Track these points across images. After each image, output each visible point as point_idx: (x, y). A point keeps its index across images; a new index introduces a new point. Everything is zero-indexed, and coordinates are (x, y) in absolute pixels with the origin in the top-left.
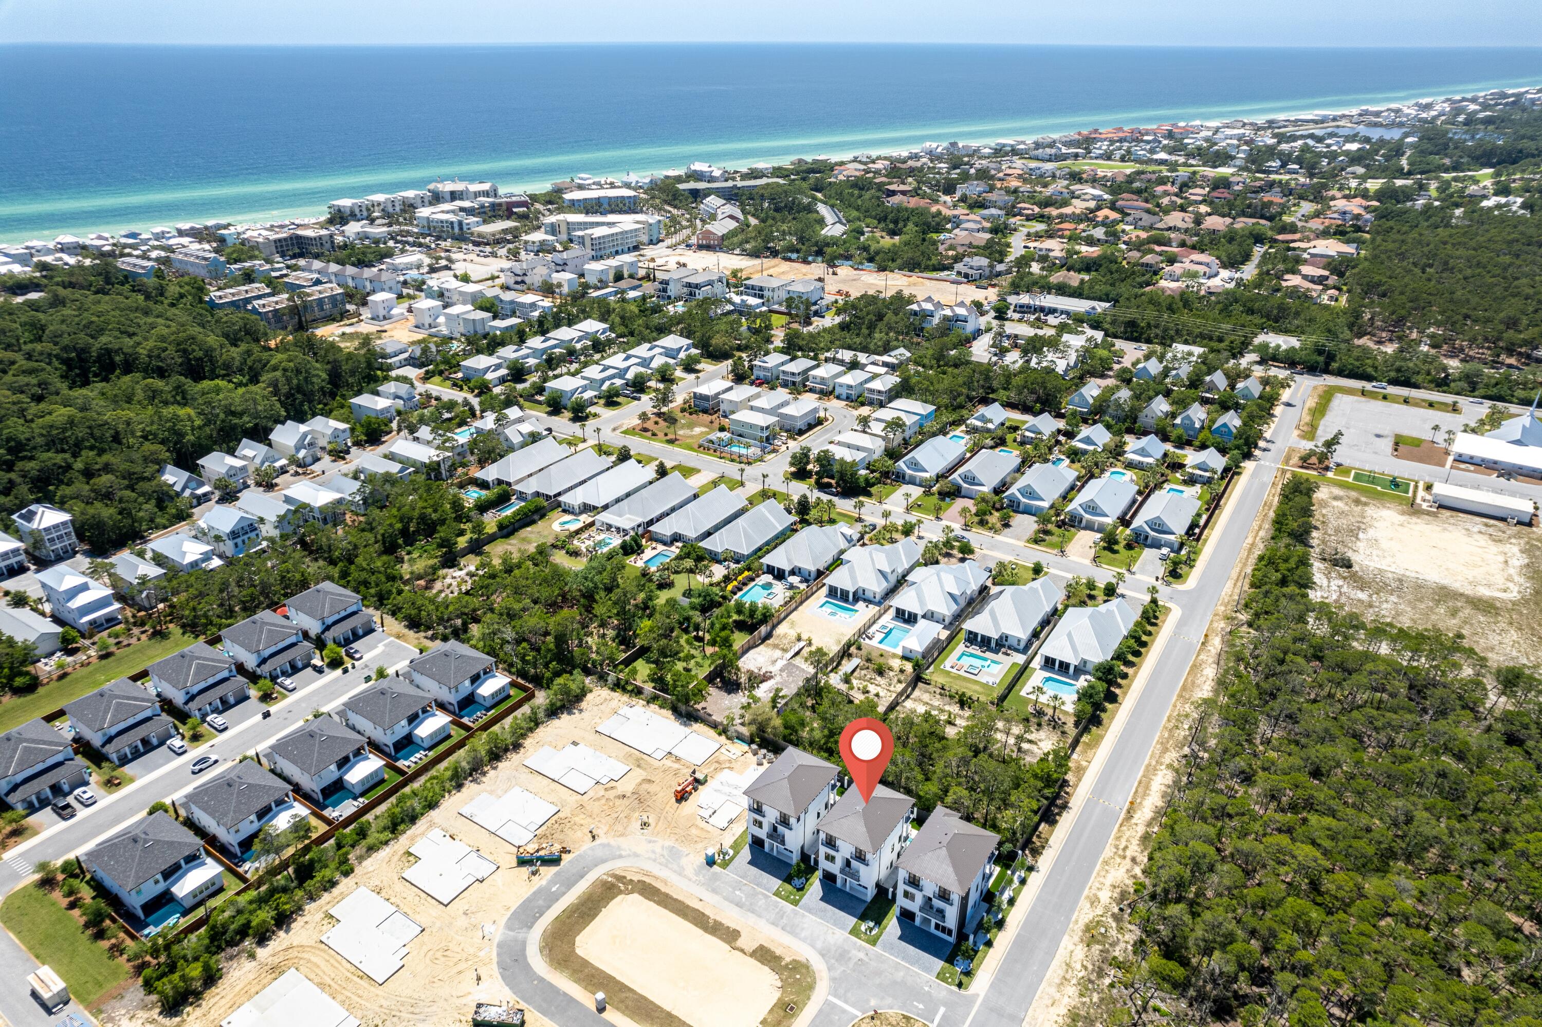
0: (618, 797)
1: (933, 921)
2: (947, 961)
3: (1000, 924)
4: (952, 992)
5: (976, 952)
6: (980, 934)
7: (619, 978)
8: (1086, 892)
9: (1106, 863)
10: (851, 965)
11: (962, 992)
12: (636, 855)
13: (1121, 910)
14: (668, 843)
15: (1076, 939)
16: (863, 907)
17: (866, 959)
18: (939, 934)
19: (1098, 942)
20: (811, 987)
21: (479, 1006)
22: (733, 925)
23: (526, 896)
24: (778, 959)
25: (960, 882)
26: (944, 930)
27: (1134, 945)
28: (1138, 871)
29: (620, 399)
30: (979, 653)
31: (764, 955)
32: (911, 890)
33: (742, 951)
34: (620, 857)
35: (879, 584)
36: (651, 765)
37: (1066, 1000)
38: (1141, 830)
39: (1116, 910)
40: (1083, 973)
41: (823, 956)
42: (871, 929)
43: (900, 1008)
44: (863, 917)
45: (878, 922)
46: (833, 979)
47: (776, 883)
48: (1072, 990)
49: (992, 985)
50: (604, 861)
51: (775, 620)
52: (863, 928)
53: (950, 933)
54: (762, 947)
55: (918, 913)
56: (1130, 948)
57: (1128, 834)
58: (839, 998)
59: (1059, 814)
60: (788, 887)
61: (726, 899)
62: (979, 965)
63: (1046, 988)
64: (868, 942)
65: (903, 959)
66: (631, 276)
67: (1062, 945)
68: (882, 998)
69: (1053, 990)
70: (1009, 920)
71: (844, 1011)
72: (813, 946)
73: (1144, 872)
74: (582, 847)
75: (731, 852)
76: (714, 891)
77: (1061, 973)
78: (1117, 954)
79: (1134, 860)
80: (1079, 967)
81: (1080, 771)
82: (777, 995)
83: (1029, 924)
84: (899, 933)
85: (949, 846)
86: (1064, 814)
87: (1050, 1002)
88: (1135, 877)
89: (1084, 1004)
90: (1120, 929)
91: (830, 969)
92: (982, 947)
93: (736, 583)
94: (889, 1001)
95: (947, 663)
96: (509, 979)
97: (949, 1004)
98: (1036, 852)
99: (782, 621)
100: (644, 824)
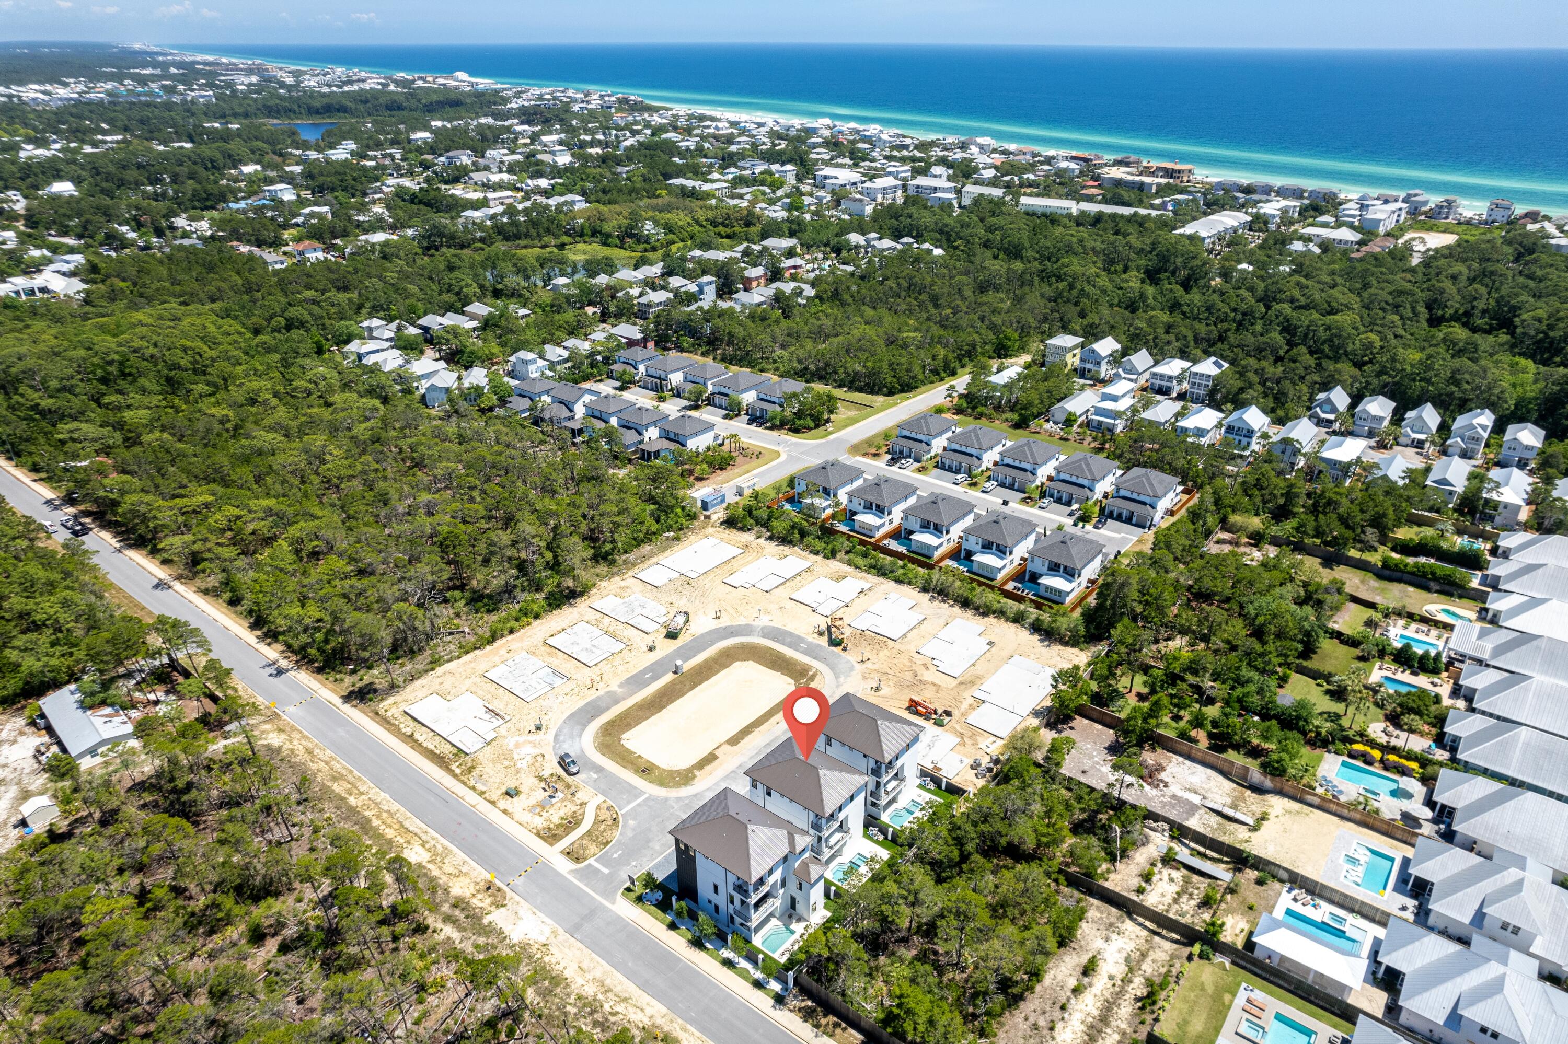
0: (914, 672)
2: (662, 884)
3: (697, 943)
4: (623, 882)
5: (665, 911)
7: (706, 683)
10: (679, 813)
11: (620, 890)
15: (659, 1021)
20: (663, 785)
21: (686, 614)
23: (796, 632)
33: (717, 748)
37: (580, 981)
40: (607, 1007)
41: (695, 795)
43: (619, 841)
46: (664, 798)
48: (590, 990)
49: (619, 918)
54: (715, 759)
62: (648, 912)
63: (601, 968)
67: (654, 1002)
68: (634, 829)
69: (598, 974)
70: (704, 956)
71: (629, 802)
74: (851, 656)
77: (617, 989)
80: (618, 1008)
82: (662, 766)
83: (692, 975)
87: (584, 966)
89: (568, 995)
91: (679, 799)
92: (669, 918)
93: (1377, 754)
94: (630, 834)
95: (1259, 996)
96: (716, 631)
97: (610, 878)
98: (807, 1015)
99: (1301, 801)
100: (878, 688)
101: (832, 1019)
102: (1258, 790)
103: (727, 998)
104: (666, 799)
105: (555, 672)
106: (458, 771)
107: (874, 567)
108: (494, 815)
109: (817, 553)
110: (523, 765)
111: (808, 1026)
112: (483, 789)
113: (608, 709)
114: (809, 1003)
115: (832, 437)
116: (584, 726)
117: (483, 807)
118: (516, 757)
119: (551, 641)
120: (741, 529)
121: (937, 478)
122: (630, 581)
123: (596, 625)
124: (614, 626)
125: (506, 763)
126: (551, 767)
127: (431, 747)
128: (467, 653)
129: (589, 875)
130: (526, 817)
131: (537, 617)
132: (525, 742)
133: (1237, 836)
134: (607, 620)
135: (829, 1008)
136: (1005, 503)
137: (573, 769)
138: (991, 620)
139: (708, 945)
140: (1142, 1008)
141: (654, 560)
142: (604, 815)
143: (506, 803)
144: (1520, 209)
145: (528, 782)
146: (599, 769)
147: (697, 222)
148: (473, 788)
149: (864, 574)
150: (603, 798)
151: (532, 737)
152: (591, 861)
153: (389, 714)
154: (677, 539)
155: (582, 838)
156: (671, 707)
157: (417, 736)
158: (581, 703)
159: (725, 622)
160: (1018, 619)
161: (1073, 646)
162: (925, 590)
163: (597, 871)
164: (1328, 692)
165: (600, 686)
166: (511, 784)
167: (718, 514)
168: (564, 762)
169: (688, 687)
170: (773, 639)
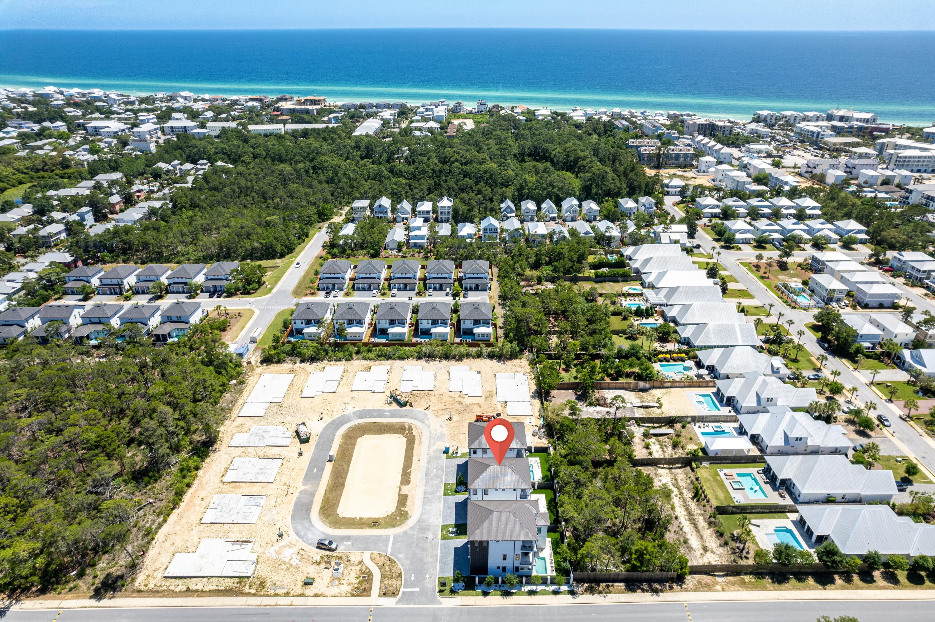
0: (459, 402)
2: (455, 577)
3: (507, 594)
4: (434, 589)
5: (473, 589)
7: (353, 459)
10: (421, 535)
11: (438, 594)
12: (428, 426)
14: (446, 431)
16: (463, 522)
17: (429, 540)
20: (394, 526)
21: (303, 424)
22: (413, 479)
23: (376, 408)
24: (404, 505)
29: (767, 246)
30: (761, 482)
31: (403, 500)
33: (400, 491)
34: (423, 422)
36: (491, 401)
41: (419, 521)
42: (452, 533)
43: (405, 570)
44: (455, 525)
45: (457, 534)
47: (454, 480)
49: (453, 609)
50: (416, 419)
51: (659, 386)
52: (450, 529)
54: (407, 496)
58: (394, 540)
60: (454, 486)
61: (427, 468)
62: (464, 595)
64: (442, 536)
65: (441, 556)
66: (898, 186)
68: (406, 559)
70: (514, 597)
71: (387, 546)
72: (422, 514)
74: (418, 408)
75: (459, 455)
76: (429, 462)
82: (382, 516)
83: (520, 611)
84: (459, 546)
86: (648, 594)
91: (412, 528)
92: (479, 591)
93: (668, 356)
94: (407, 562)
95: (726, 471)
96: (327, 427)
97: (423, 591)
98: (591, 590)
99: (663, 387)
100: (450, 418)
101: (603, 585)
102: (645, 390)
103: (548, 610)
104: (405, 533)
105: (252, 496)
106: (253, 591)
107: (382, 356)
108: (312, 602)
109: (340, 360)
110: (295, 561)
111: (596, 595)
112: (285, 591)
113: (312, 502)
114: (586, 585)
115: (275, 290)
116: (308, 518)
117: (299, 602)
118: (286, 560)
119: (225, 479)
120: (279, 362)
121: (360, 296)
122: (239, 421)
123: (247, 455)
124: (261, 452)
125: (284, 567)
126: (317, 554)
127: (213, 588)
128: (169, 515)
129: (408, 597)
130: (335, 590)
131: (197, 468)
132: (280, 547)
133: (656, 413)
134: (251, 450)
135: (598, 581)
136: (410, 299)
137: (333, 546)
138: (465, 361)
139: (513, 591)
140: (698, 501)
141: (241, 401)
142: (381, 561)
143: (310, 591)
144: (490, 105)
145: (311, 571)
146: (348, 538)
147: (18, 170)
148: (276, 595)
149: (378, 362)
150: (369, 553)
151: (282, 542)
152: (402, 590)
153: (151, 586)
154: (242, 383)
155: (382, 581)
156: (347, 481)
157: (193, 587)
158: (291, 507)
159: (327, 420)
160: (479, 355)
161: (515, 358)
162: (419, 358)
163: (412, 593)
164: (627, 338)
165: (291, 490)
166: (302, 578)
167: (255, 358)
168: (321, 546)
169: (345, 466)
170: (366, 417)
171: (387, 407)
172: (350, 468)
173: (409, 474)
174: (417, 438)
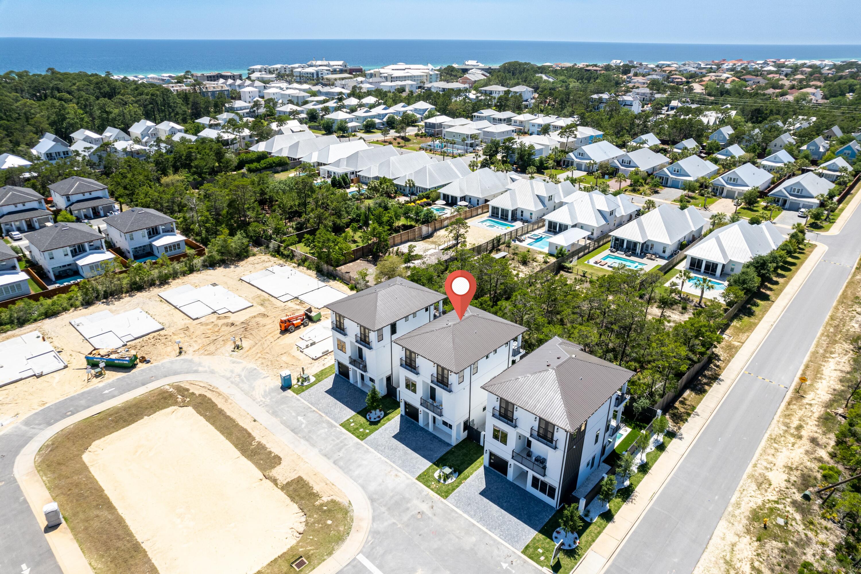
0: (227, 325)
1: (531, 474)
2: (542, 531)
3: (625, 493)
5: (587, 525)
6: (597, 502)
8: (749, 469)
9: (774, 440)
10: (406, 518)
12: (212, 372)
13: (806, 497)
14: (252, 365)
15: (740, 528)
16: (444, 450)
17: (429, 512)
18: (537, 493)
19: (775, 538)
20: (340, 539)
22: (276, 450)
23: (72, 394)
24: (314, 497)
25: (570, 415)
26: (544, 487)
27: (838, 549)
28: (823, 454)
29: (375, 131)
30: (624, 256)
32: (503, 426)
33: (275, 481)
34: (196, 372)
35: (536, 206)
36: (272, 304)
38: (818, 411)
39: (798, 497)
41: (372, 500)
42: (447, 477)
44: (439, 463)
45: (458, 470)
46: (375, 533)
47: (348, 413)
50: (176, 373)
51: (438, 225)
52: (436, 475)
53: (551, 493)
54: (300, 480)
55: (511, 462)
56: (830, 554)
57: (800, 413)
58: (373, 561)
59: (709, 384)
60: (361, 419)
61: (283, 423)
62: (589, 544)
64: (438, 492)
65: (481, 520)
67: (717, 533)
70: (639, 490)
72: (363, 487)
73: (833, 456)
75: (312, 379)
76: (275, 414)
78: (809, 558)
79: (814, 441)
80: (747, 568)
81: (732, 350)
82: (292, 542)
84: (483, 486)
85: (558, 369)
86: (715, 385)
88: (820, 460)
90: (809, 524)
92: (596, 520)
100: (238, 347)
102: (429, 236)
139: (626, 484)
169: (105, 514)
170: (64, 416)
171: (97, 383)
172: (121, 511)
173: (261, 447)
174: (209, 394)
